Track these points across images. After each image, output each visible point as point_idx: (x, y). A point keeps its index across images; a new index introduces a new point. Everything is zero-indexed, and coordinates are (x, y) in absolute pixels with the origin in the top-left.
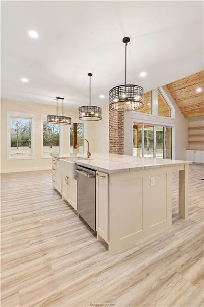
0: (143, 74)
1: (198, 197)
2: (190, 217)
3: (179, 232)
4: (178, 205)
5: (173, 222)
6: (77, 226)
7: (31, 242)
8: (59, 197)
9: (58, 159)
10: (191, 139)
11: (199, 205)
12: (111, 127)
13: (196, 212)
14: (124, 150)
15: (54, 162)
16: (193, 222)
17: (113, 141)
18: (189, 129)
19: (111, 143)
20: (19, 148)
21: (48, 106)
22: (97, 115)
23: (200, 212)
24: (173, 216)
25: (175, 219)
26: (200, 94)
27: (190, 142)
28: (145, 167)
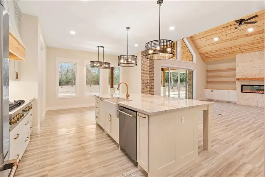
0: (172, 28)
1: (218, 130)
2: (212, 148)
3: (205, 162)
4: (202, 138)
5: (199, 153)
6: (119, 157)
7: (83, 172)
8: (102, 131)
9: (102, 99)
10: (209, 80)
11: (219, 138)
12: (143, 71)
13: (216, 144)
14: (154, 89)
15: (97, 101)
16: (215, 153)
17: (145, 82)
18: (207, 71)
19: (143, 84)
20: (64, 87)
21: (91, 53)
22: (133, 62)
23: (221, 144)
24: (199, 148)
25: (200, 150)
26: (217, 43)
27: (208, 82)
28: (177, 109)
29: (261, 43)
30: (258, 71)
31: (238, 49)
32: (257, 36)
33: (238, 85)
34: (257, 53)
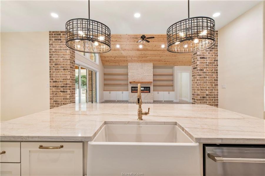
10: (106, 82)
12: (53, 65)
17: (60, 84)
18: (104, 74)
19: (55, 86)
26: (118, 50)
27: (105, 85)
29: (144, 57)
30: (141, 77)
31: (130, 58)
32: (143, 52)
33: (130, 87)
34: (140, 64)
